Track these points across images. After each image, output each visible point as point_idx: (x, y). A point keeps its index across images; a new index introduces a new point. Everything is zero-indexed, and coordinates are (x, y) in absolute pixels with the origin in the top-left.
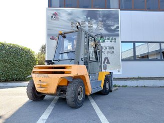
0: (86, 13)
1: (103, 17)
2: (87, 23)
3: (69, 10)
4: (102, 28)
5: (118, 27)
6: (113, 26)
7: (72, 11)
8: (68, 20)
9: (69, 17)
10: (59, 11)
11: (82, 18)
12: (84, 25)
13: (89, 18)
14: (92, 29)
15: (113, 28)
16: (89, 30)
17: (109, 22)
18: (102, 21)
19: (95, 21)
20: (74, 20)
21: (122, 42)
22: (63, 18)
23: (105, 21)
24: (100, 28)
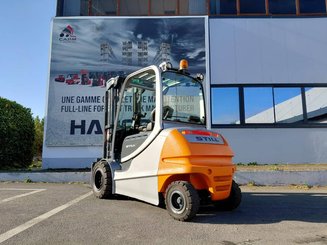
0: (133, 27)
1: (171, 32)
2: (135, 46)
3: (98, 20)
4: (168, 57)
5: (202, 54)
6: (192, 51)
7: (103, 23)
8: (95, 39)
9: (98, 35)
10: (76, 24)
11: (126, 35)
12: (129, 51)
13: (140, 36)
14: (146, 59)
15: (191, 56)
16: (140, 60)
17: (183, 44)
18: (168, 41)
19: (152, 42)
20: (107, 40)
21: (212, 86)
22: (84, 38)
23: (175, 41)
24: (164, 56)
